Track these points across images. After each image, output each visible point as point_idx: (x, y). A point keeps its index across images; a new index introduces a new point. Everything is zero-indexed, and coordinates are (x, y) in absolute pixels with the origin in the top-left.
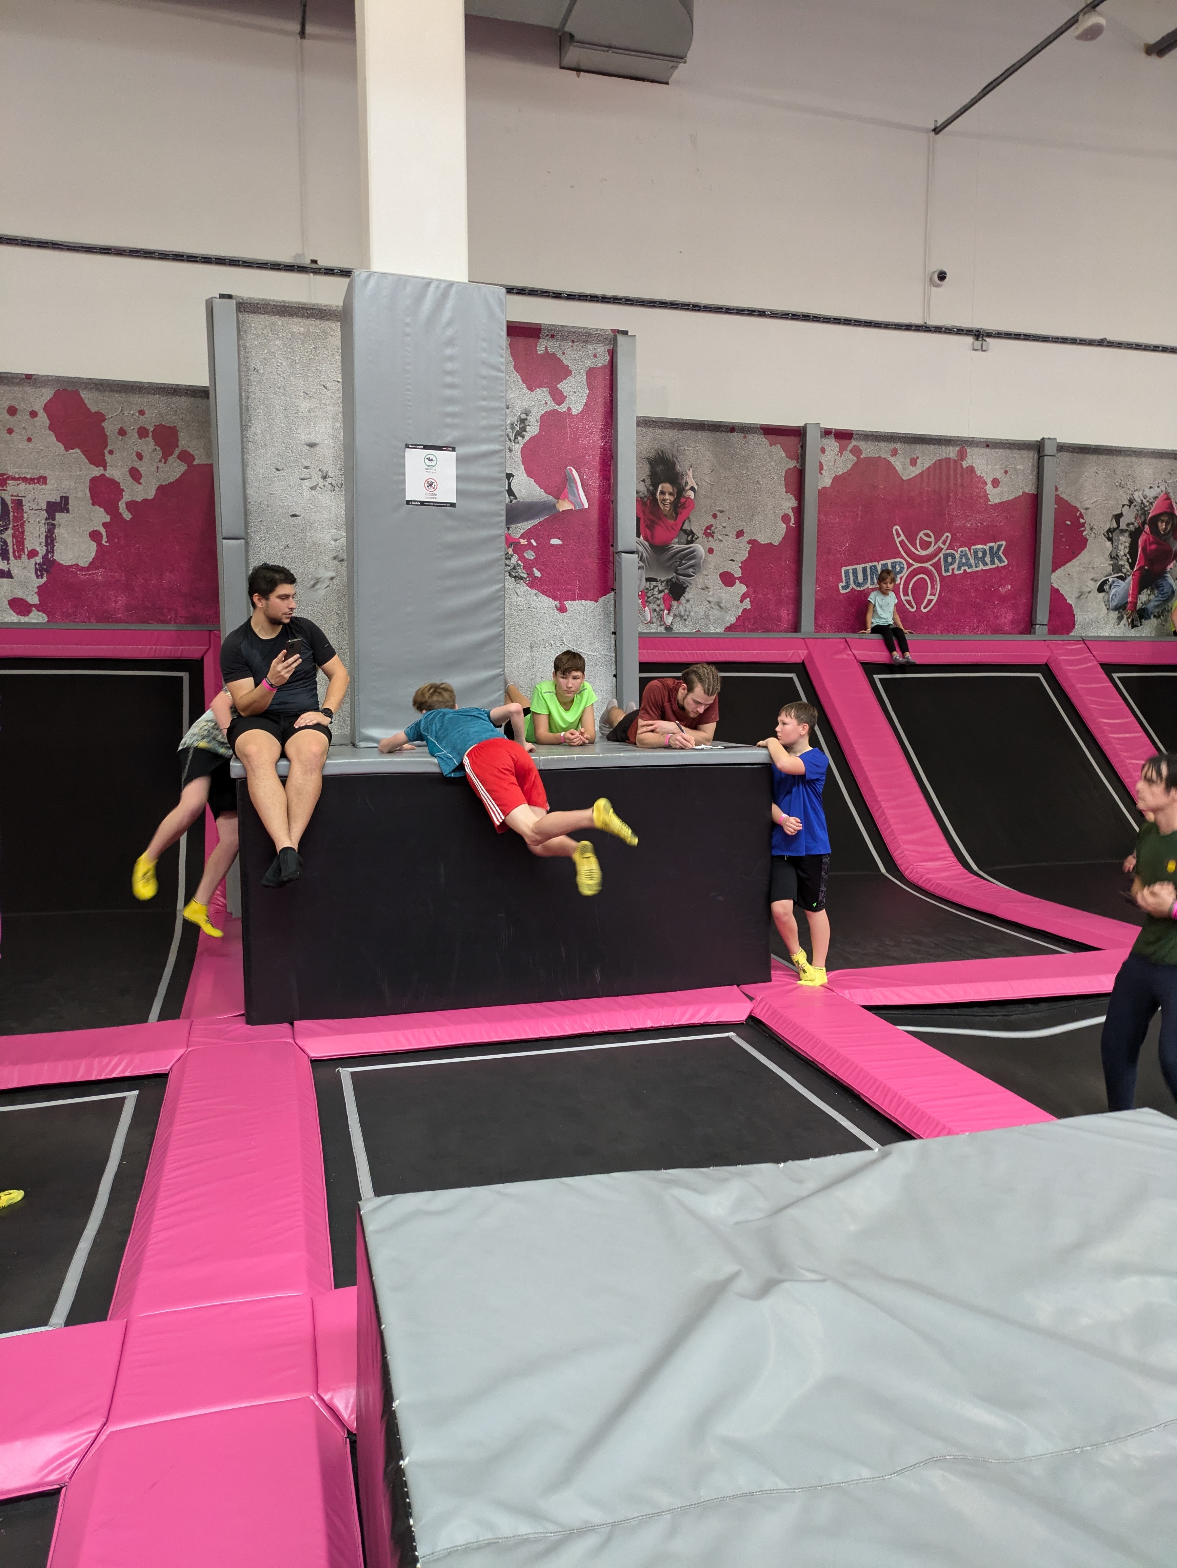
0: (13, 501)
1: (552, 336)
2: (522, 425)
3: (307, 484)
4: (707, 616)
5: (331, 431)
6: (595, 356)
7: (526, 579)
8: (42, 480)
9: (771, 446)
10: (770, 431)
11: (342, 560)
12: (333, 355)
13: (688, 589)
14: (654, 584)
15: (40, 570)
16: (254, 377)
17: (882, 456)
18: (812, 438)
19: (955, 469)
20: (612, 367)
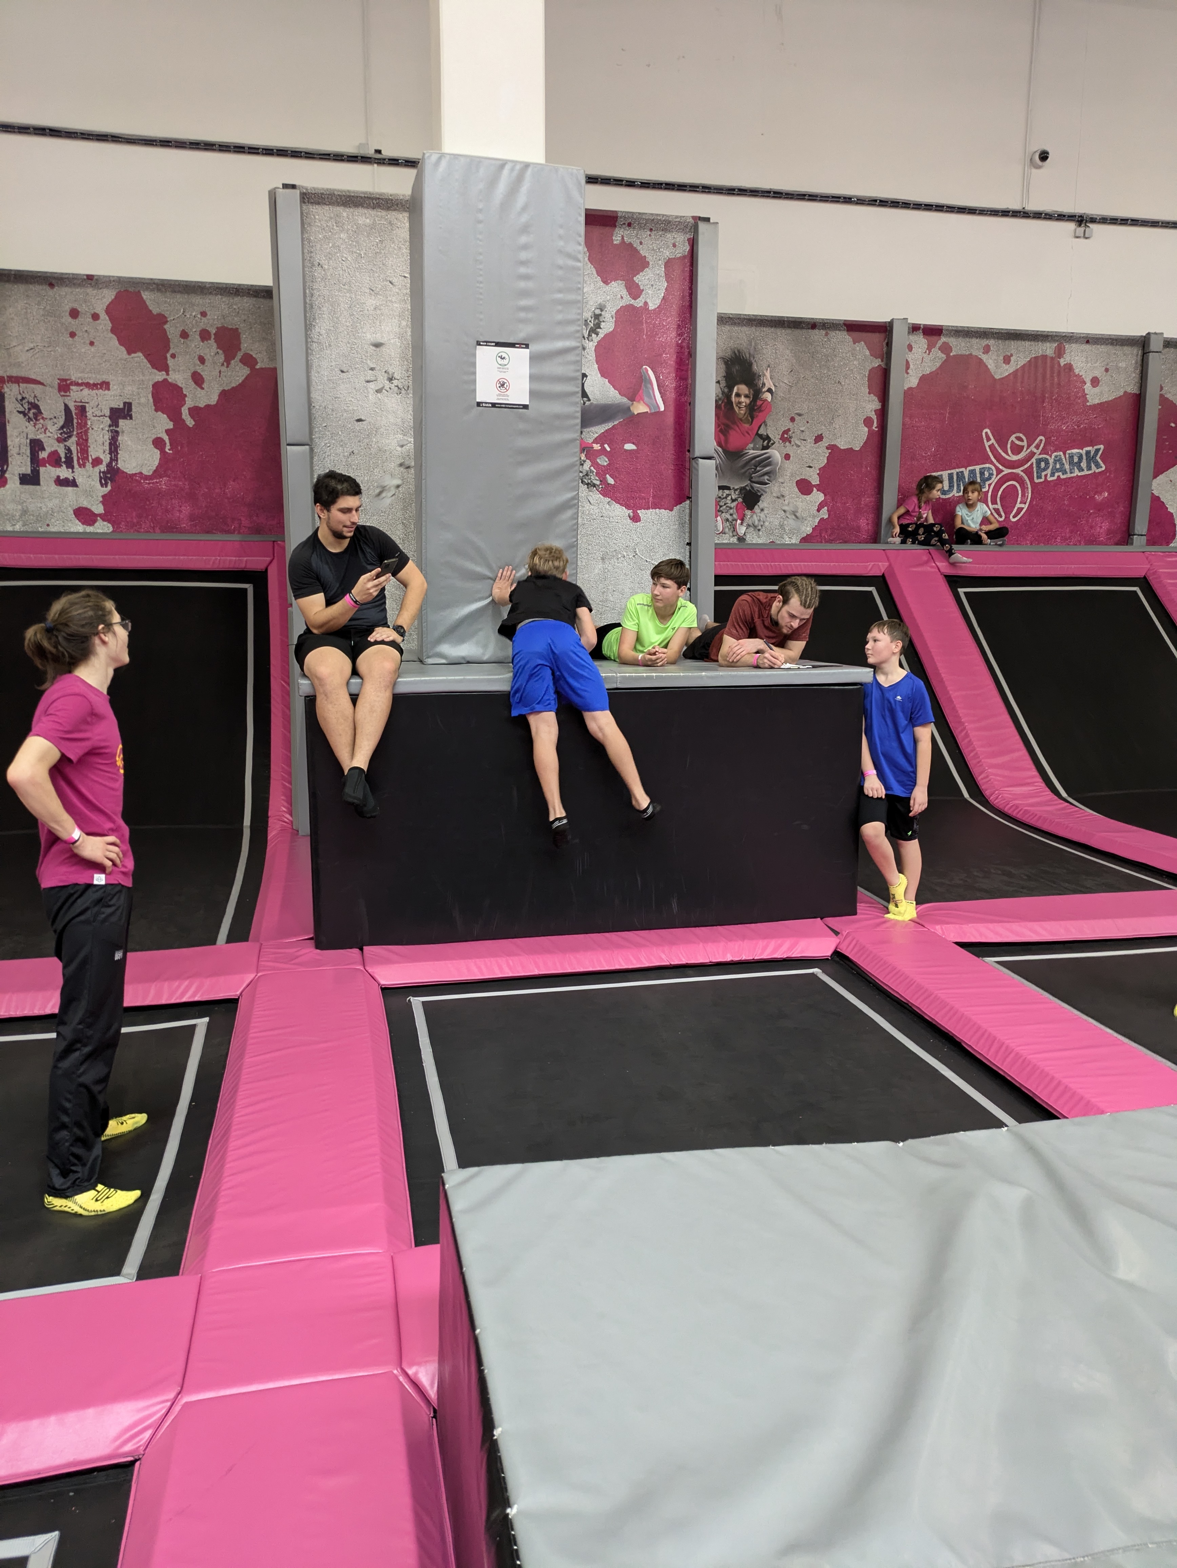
0: (77, 407)
1: (629, 225)
2: (597, 321)
3: (373, 387)
4: (782, 526)
5: (397, 330)
6: (674, 245)
7: (598, 486)
8: (105, 385)
9: (854, 343)
10: (854, 328)
11: (408, 467)
12: (400, 248)
13: (762, 497)
14: (727, 492)
15: (104, 479)
16: (318, 273)
17: (974, 354)
18: (899, 336)
19: (1052, 368)
20: (692, 257)
